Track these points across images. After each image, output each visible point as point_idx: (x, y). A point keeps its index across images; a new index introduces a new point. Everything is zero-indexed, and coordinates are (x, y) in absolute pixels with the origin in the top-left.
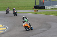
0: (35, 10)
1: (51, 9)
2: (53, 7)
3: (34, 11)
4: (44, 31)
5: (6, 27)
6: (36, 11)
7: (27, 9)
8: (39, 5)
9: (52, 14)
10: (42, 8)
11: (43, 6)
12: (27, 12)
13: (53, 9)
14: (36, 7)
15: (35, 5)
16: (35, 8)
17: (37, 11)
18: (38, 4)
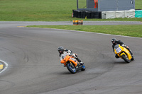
0: (76, 21)
1: (116, 19)
2: (120, 14)
3: (74, 23)
4: (98, 74)
5: (3, 63)
6: (78, 23)
7: (56, 19)
8: (85, 10)
9: (118, 32)
10: (94, 18)
11: (95, 11)
12: (55, 27)
13: (120, 19)
14: (77, 14)
15: (76, 9)
16: (77, 17)
17: (82, 23)
18: (83, 5)
